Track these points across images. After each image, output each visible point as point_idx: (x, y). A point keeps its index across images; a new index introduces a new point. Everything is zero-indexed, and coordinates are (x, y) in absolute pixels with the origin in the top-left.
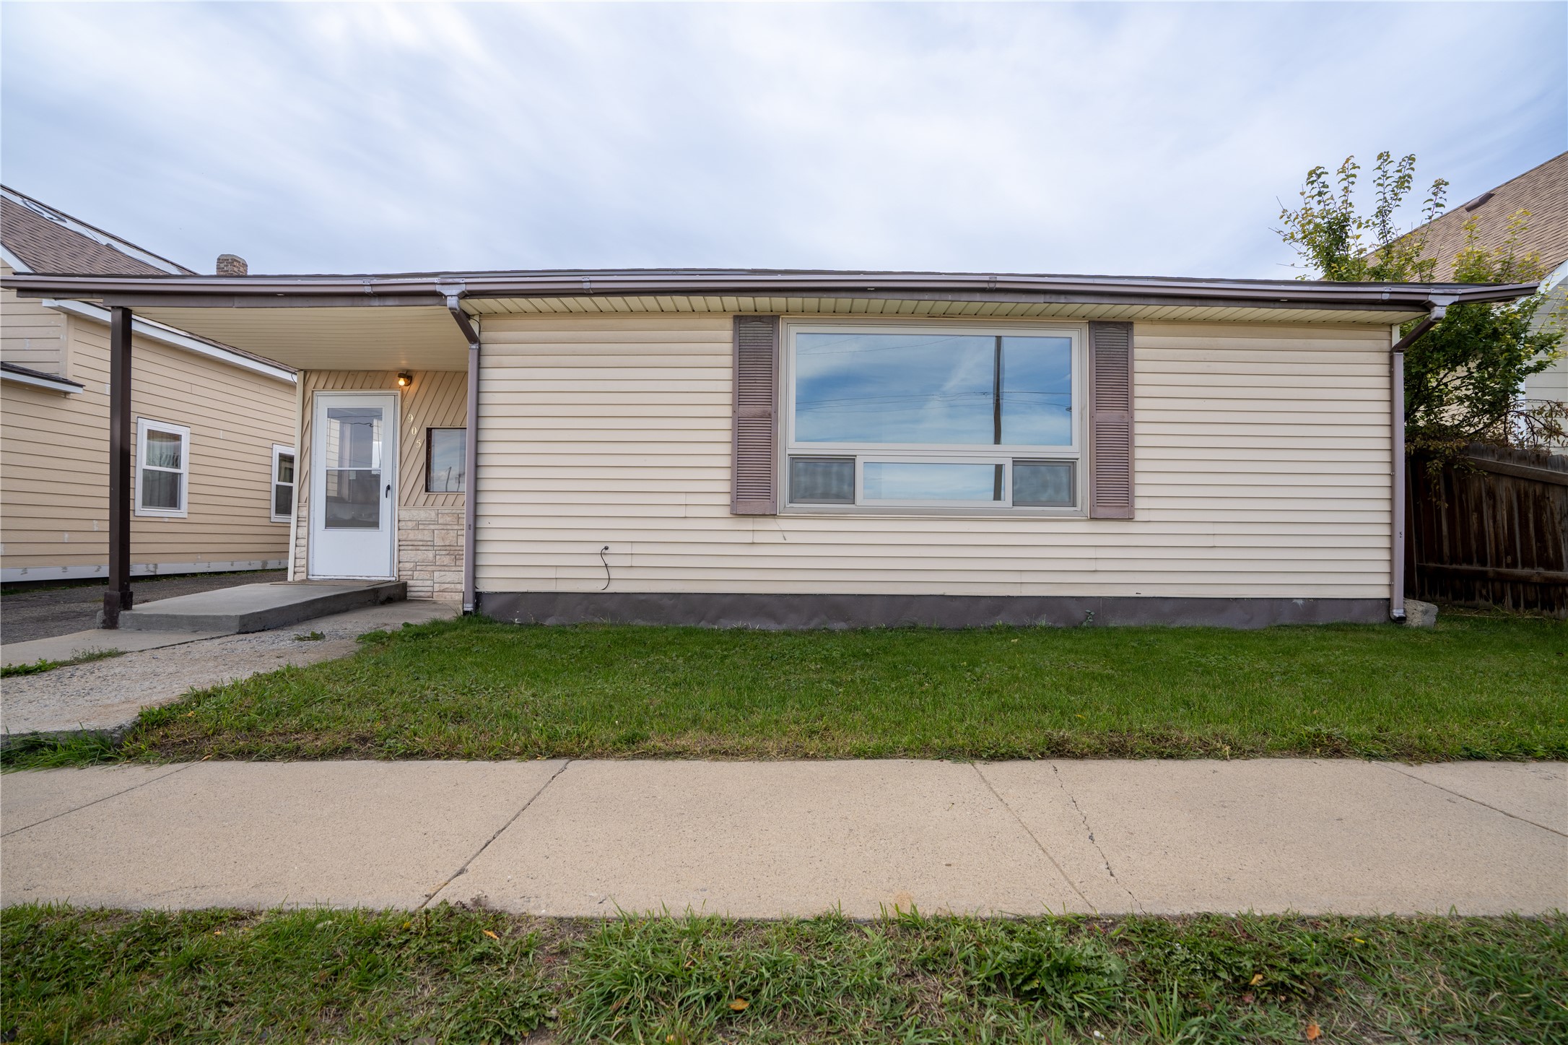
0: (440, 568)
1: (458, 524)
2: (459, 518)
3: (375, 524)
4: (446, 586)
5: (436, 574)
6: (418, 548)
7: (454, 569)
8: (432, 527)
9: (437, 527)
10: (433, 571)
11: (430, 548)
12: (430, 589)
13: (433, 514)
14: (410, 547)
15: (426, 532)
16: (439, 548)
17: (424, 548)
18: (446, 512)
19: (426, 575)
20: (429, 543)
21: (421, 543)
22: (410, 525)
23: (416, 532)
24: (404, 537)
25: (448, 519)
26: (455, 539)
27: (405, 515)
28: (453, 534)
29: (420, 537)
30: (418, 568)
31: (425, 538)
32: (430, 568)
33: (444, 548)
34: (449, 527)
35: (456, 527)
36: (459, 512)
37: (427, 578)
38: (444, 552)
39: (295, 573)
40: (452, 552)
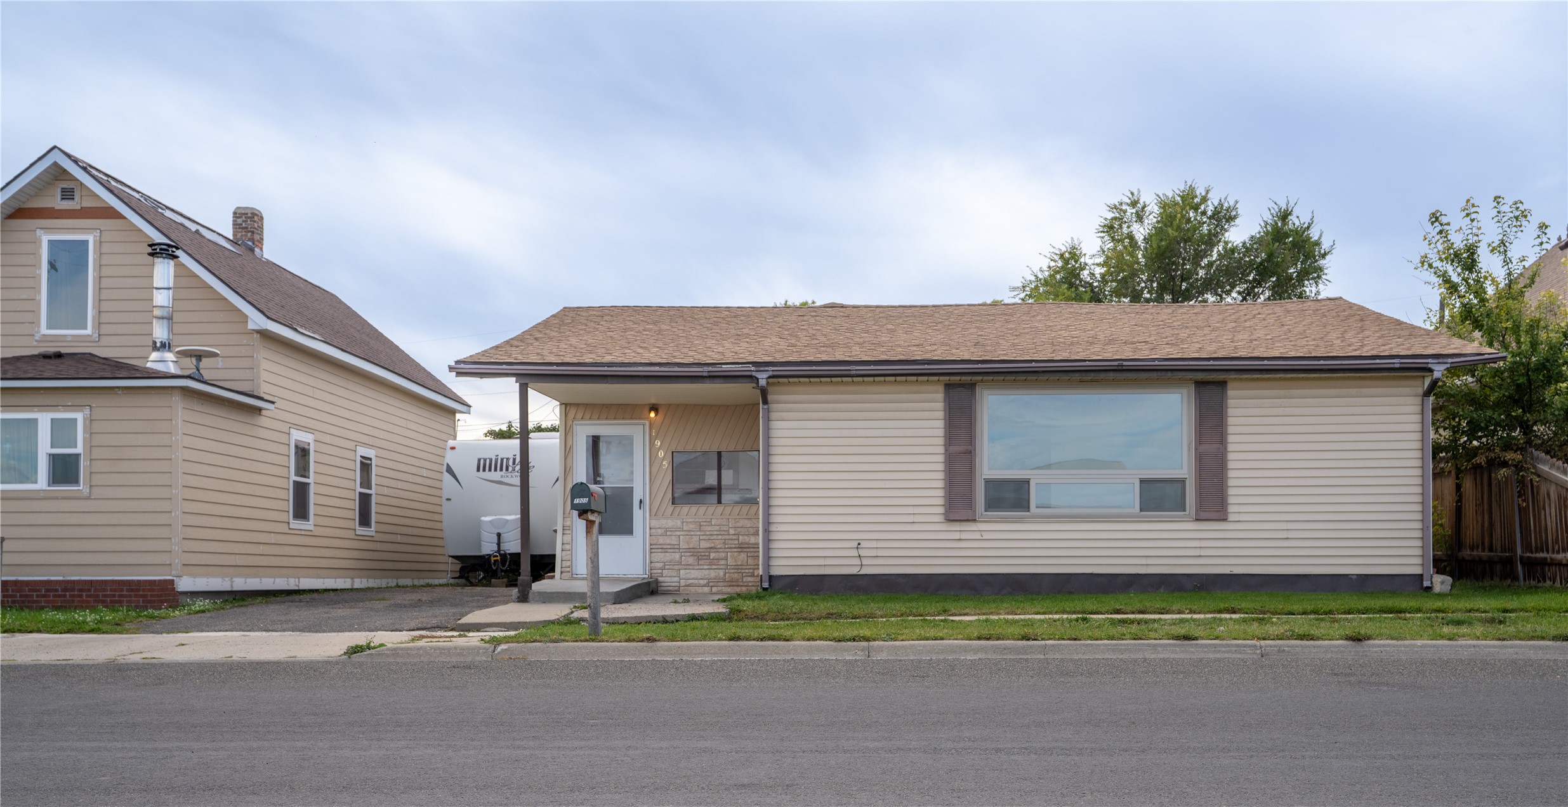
0: (686, 567)
1: (700, 531)
2: (701, 526)
3: (629, 531)
4: (691, 581)
5: (682, 572)
6: (666, 550)
7: (697, 567)
8: (678, 533)
9: (682, 533)
10: (679, 570)
11: (677, 550)
12: (677, 584)
13: (679, 523)
14: (660, 550)
15: (673, 537)
16: (685, 550)
17: (672, 550)
18: (690, 520)
19: (674, 573)
20: (676, 547)
21: (669, 547)
22: (660, 531)
23: (665, 537)
24: (655, 542)
25: (692, 526)
26: (698, 543)
27: (655, 523)
28: (696, 538)
29: (668, 542)
30: (667, 567)
31: (673, 543)
32: (677, 567)
33: (688, 550)
34: (692, 533)
35: (698, 533)
36: (701, 520)
37: (675, 575)
38: (688, 554)
39: (561, 573)
40: (695, 554)
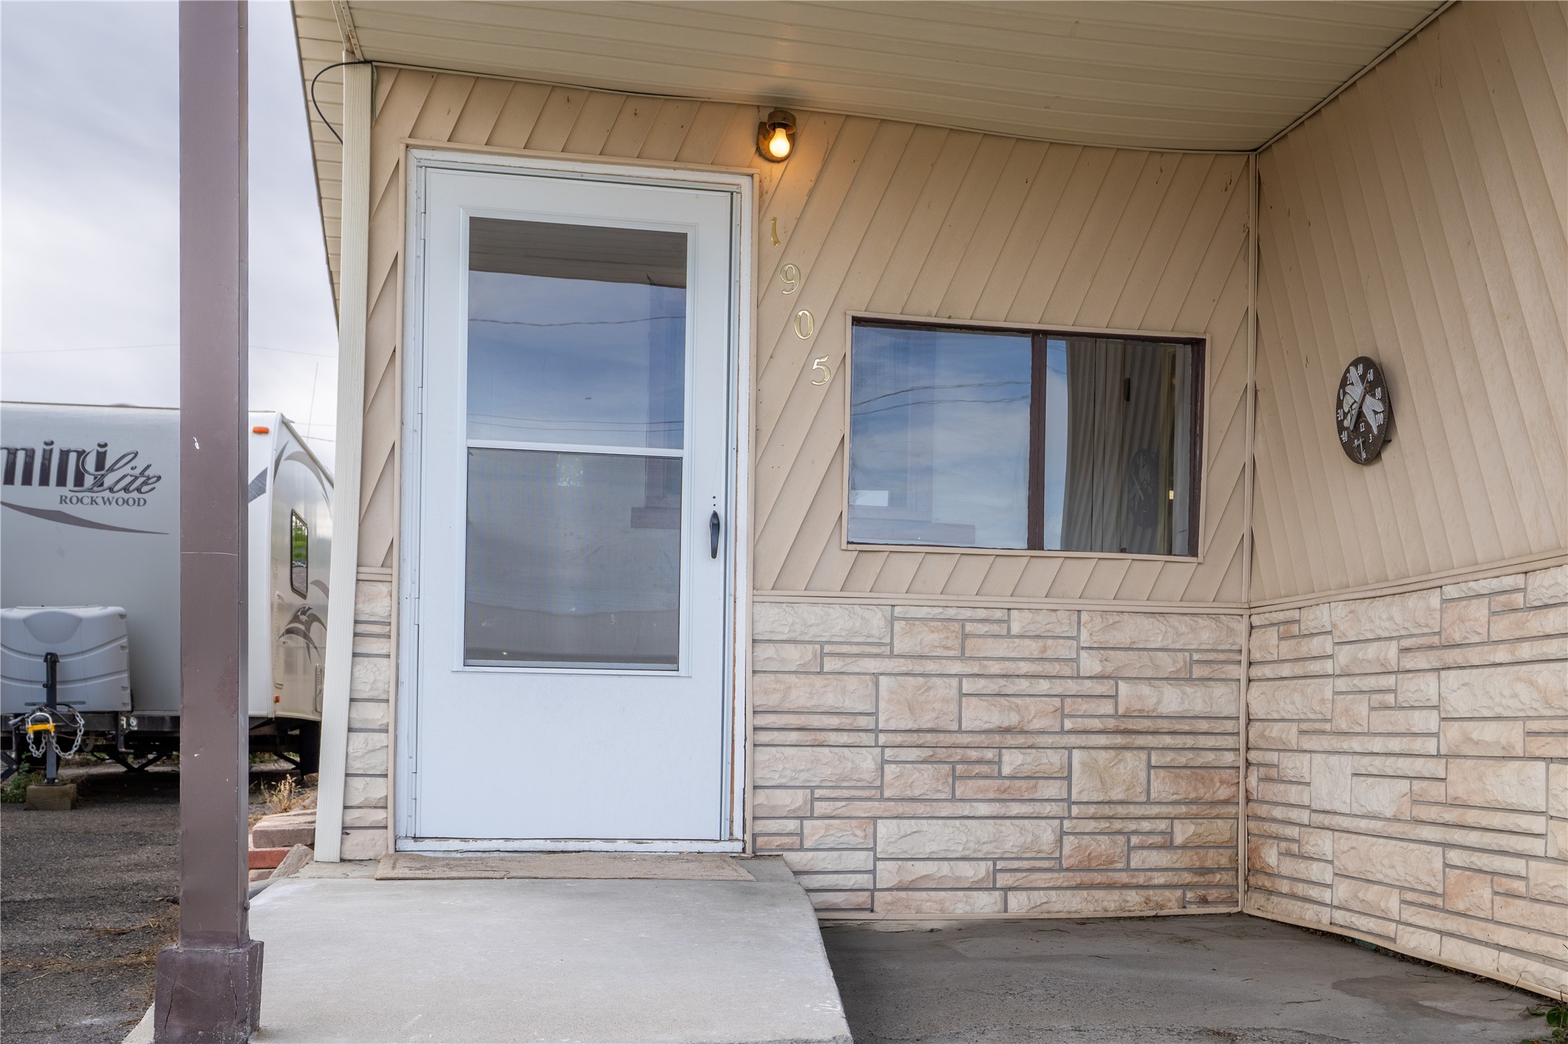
0: (900, 808)
1: (962, 657)
2: (965, 636)
3: (667, 658)
4: (930, 868)
5: (884, 828)
6: (821, 736)
7: (948, 809)
8: (871, 665)
9: (889, 665)
10: (875, 819)
11: (867, 739)
12: (864, 880)
13: (875, 622)
14: (794, 737)
15: (852, 683)
16: (899, 739)
17: (844, 738)
18: (923, 612)
19: (852, 834)
20: (863, 722)
21: (834, 721)
22: (795, 656)
23: (818, 681)
24: (772, 700)
25: (929, 639)
26: (953, 707)
27: (775, 620)
28: (945, 689)
29: (830, 700)
30: (821, 808)
31: (850, 704)
32: (861, 809)
33: (914, 738)
34: (931, 667)
35: (956, 668)
36: (968, 614)
37: (854, 841)
38: (913, 754)
39: (343, 828)
40: (942, 753)
